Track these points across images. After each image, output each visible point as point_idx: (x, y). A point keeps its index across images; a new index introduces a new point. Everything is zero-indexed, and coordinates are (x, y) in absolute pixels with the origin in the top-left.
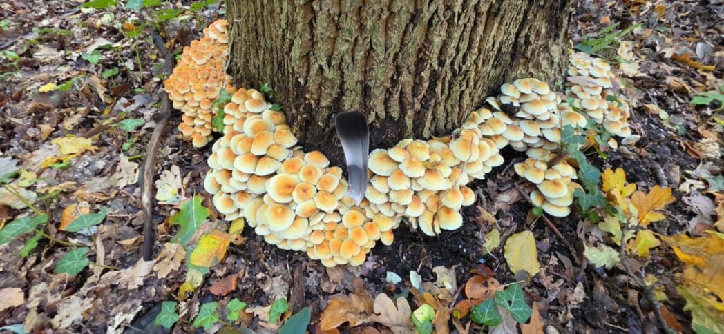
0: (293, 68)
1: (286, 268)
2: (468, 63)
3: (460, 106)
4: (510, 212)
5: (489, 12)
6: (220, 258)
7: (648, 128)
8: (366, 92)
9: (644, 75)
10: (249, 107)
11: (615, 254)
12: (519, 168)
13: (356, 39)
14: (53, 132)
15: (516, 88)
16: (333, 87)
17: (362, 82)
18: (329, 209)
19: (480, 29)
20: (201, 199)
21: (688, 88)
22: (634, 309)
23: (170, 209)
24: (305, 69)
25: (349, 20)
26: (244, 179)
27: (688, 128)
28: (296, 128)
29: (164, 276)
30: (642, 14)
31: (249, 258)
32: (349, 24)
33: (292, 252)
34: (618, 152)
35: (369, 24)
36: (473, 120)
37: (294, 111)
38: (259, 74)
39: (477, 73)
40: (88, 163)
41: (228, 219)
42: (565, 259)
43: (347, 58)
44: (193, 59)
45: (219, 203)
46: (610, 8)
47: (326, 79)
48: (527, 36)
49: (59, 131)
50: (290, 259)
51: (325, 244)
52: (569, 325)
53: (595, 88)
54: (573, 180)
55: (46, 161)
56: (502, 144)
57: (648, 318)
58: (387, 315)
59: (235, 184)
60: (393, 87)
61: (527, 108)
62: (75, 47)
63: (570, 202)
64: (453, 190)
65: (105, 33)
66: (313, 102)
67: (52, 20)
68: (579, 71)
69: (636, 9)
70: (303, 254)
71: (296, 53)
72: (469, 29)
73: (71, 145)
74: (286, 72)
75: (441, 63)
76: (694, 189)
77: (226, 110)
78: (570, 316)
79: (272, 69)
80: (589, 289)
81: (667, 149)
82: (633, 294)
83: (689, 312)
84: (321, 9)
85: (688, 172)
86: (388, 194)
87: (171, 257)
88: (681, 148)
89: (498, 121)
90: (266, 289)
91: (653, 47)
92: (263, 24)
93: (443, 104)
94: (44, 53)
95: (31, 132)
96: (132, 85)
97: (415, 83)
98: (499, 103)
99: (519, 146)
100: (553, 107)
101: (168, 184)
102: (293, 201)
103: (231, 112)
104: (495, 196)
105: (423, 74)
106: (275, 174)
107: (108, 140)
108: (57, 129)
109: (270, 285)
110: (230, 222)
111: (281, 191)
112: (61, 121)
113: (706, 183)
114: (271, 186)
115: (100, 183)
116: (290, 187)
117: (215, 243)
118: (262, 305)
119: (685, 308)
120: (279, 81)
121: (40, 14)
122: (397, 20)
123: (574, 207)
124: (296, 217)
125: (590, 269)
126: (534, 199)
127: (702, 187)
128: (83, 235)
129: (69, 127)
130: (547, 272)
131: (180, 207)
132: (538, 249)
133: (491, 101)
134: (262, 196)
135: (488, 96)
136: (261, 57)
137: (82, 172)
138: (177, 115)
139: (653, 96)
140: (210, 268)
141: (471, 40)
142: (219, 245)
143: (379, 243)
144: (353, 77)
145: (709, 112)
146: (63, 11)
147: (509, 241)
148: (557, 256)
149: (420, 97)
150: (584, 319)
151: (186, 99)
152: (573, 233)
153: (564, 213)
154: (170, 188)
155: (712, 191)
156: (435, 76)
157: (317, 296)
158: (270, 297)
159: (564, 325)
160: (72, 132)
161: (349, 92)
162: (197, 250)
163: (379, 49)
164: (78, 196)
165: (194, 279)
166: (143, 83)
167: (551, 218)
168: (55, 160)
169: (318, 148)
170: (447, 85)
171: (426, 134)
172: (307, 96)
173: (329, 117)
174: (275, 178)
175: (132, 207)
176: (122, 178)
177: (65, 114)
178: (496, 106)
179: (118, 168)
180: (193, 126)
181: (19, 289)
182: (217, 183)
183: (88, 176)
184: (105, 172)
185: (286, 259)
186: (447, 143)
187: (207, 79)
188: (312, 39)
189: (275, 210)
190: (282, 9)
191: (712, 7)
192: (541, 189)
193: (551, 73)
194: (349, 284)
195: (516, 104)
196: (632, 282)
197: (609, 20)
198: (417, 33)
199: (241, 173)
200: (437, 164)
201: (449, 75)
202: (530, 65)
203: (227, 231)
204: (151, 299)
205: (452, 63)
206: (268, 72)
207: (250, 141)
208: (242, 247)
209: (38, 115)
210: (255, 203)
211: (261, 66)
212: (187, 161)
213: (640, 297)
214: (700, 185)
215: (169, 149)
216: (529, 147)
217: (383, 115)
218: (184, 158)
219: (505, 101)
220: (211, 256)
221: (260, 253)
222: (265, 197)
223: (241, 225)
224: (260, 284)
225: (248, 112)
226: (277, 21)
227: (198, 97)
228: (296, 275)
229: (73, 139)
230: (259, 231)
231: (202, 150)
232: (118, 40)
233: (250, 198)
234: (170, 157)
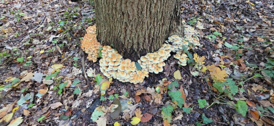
0: (121, 41)
1: (125, 87)
2: (159, 35)
3: (159, 44)
4: (174, 67)
5: (162, 24)
6: (108, 87)
7: (205, 43)
8: (138, 44)
9: (205, 29)
10: (108, 50)
11: (198, 72)
12: (174, 56)
13: (136, 34)
15: (172, 38)
16: (131, 44)
17: (137, 42)
18: (133, 71)
19: (161, 28)
20: (100, 74)
22: (202, 83)
23: (92, 78)
24: (124, 41)
26: (112, 67)
27: (216, 41)
28: (122, 54)
29: (96, 93)
30: (205, 10)
31: (115, 86)
32: (134, 31)
33: (126, 83)
34: (198, 50)
35: (138, 31)
36: (163, 47)
37: (121, 50)
38: (110, 42)
39: (162, 36)
40: (65, 71)
41: (108, 78)
42: (187, 75)
43: (134, 38)
44: (88, 39)
45: (105, 74)
46: (197, 9)
47: (129, 42)
48: (172, 26)
50: (125, 84)
51: (134, 79)
52: (189, 88)
53: (190, 35)
54: (187, 57)
55: (53, 72)
56: (170, 51)
57: (205, 85)
58: (150, 91)
59: (109, 69)
60: (144, 42)
61: (174, 42)
62: (45, 38)
64: (160, 63)
65: (52, 33)
66: (126, 48)
67: (31, 30)
69: (204, 8)
70: (129, 83)
71: (122, 37)
72: (158, 28)
73: (57, 67)
74: (119, 41)
75: (154, 36)
76: (216, 56)
77: (102, 51)
78: (189, 86)
79: (114, 41)
81: (210, 47)
82: (202, 80)
84: (128, 29)
85: (215, 52)
86: (146, 66)
87: (97, 88)
88: (213, 46)
89: (168, 46)
90: (121, 92)
91: (208, 20)
92: (112, 31)
93: (155, 44)
94: (35, 41)
95: (43, 65)
96: (67, 47)
97: (149, 41)
98: (168, 42)
99: (174, 51)
100: (180, 41)
102: (125, 70)
103: (104, 52)
104: (170, 63)
105: (150, 39)
106: (119, 65)
107: (67, 64)
108: (50, 63)
109: (122, 90)
110: (108, 79)
111: (122, 69)
112: (51, 61)
113: (219, 54)
114: (119, 68)
115: (69, 76)
116: (124, 67)
117: (106, 84)
118: (121, 95)
119: (213, 82)
120: (116, 43)
121: (27, 29)
123: (187, 63)
124: (127, 74)
125: (193, 77)
126: (179, 63)
127: (218, 55)
128: (72, 87)
130: (183, 78)
131: (95, 77)
132: (181, 74)
133: (166, 41)
134: (117, 71)
135: (166, 40)
136: (111, 38)
137: (64, 73)
138: (86, 55)
139: (207, 34)
140: (106, 90)
141: (159, 30)
143: (146, 77)
144: (135, 41)
145: (221, 36)
146: (33, 27)
147: (174, 73)
148: (185, 75)
149: (150, 43)
150: (192, 87)
151: (90, 50)
152: (188, 69)
153: (185, 65)
154: (90, 73)
155: (220, 56)
156: (153, 39)
157: (133, 91)
158: (123, 93)
159: (187, 88)
160: (55, 63)
161: (135, 44)
162: (102, 86)
163: (141, 35)
164: (66, 79)
165: (103, 93)
166: (70, 47)
167: (183, 67)
168: (55, 71)
169: (128, 58)
170: (156, 40)
171: (152, 51)
172: (125, 46)
173: (130, 50)
174: (119, 66)
175: (82, 79)
176: (75, 73)
177: (52, 59)
178: (167, 43)
179: (73, 71)
180: (92, 57)
181: (60, 102)
182: (104, 70)
183: (66, 74)
184: (70, 72)
186: (157, 53)
187: (95, 44)
188: (126, 34)
189: (122, 73)
190: (118, 29)
191: (224, 5)
192: (180, 60)
193: (179, 33)
194: (140, 87)
195: (172, 42)
196: (202, 78)
197: (197, 13)
198: (148, 31)
199: (111, 66)
200: (156, 58)
201: (156, 38)
202: (174, 32)
203: (108, 81)
204: (94, 98)
205: (156, 35)
206: (113, 41)
207: (112, 58)
208: (113, 84)
209: (44, 60)
210: (115, 73)
211: (111, 40)
212: (92, 66)
213: (204, 81)
214: (217, 55)
215: (87, 64)
216: (176, 51)
217: (142, 49)
219: (169, 41)
220: (106, 87)
221: (118, 84)
222: (118, 71)
223: (112, 79)
224: (120, 91)
225: (108, 51)
226: (117, 31)
227: (93, 49)
228: (128, 88)
229: (57, 65)
230: (117, 79)
231: (95, 63)
232: (57, 35)
233: (113, 72)
234: (87, 66)
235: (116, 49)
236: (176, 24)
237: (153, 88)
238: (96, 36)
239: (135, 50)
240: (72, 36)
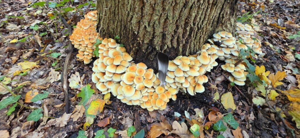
0: (132, 28)
1: (131, 113)
2: (204, 24)
3: (199, 42)
4: (221, 85)
5: (212, 3)
6: (101, 110)
7: (267, 51)
8: (164, 36)
9: (262, 31)
10: (110, 45)
11: (263, 100)
12: (223, 67)
13: (161, 14)
14: (18, 60)
15: (219, 35)
16: (150, 35)
17: (162, 32)
18: (150, 86)
19: (209, 10)
20: (90, 86)
21: (278, 35)
22: (274, 121)
23: (76, 90)
24: (138, 28)
25: (159, 6)
26: (111, 75)
27: (281, 50)
28: (132, 53)
29: (76, 120)
30: (256, 9)
31: (114, 110)
32: (159, 8)
33: (133, 106)
34: (258, 60)
35: (167, 8)
36: (204, 48)
37: (131, 46)
38: (114, 31)
39: (206, 28)
40: (36, 73)
41: (103, 93)
42: (245, 103)
43: (157, 22)
44: (82, 27)
45: (99, 86)
46: (244, 7)
47: (147, 32)
48: (223, 15)
49: (21, 60)
50: (132, 109)
51: (149, 101)
52: (251, 129)
53: (248, 35)
54: (245, 71)
55: (16, 72)
56: (216, 57)
57: (280, 125)
58: (178, 130)
59: (106, 78)
60: (175, 34)
61: (225, 43)
62: (26, 24)
63: (245, 79)
64: (200, 76)
65: (39, 18)
66: (140, 42)
67: (13, 13)
68: (241, 29)
69: (253, 7)
70: (139, 107)
71: (134, 21)
72: (205, 10)
73: (27, 66)
74: (128, 30)
75: (194, 24)
76: (287, 73)
77: (100, 47)
78: (251, 126)
79: (121, 29)
80: (256, 115)
81: (275, 58)
82: (273, 115)
83: (294, 121)
84: (147, 2)
85: (285, 67)
86: (174, 79)
87: (79, 111)
88: (280, 58)
89: (214, 48)
90: (123, 123)
91: (262, 21)
92: (118, 10)
93: (193, 41)
94: (11, 26)
95: (7, 60)
96: (53, 39)
97: (184, 33)
98: (213, 41)
99: (222, 58)
100: (234, 42)
101: (74, 80)
102: (134, 83)
103: (102, 48)
104: (215, 79)
105: (187, 29)
106: (124, 73)
107: (44, 62)
108: (19, 58)
109: (125, 121)
110: (104, 95)
111: (129, 79)
112: (22, 55)
113: (291, 71)
114: (124, 78)
115: (42, 81)
116: (133, 77)
117: (98, 104)
118: (121, 130)
119: (293, 120)
120: (124, 34)
121: (8, 10)
122: (178, 6)
123: (247, 81)
124: (136, 90)
125: (255, 107)
126: (230, 79)
127: (290, 72)
128: (36, 104)
129: (25, 58)
130: (239, 108)
131: (81, 90)
132: (234, 99)
133: (210, 40)
134: (119, 82)
136: (116, 24)
137: (33, 77)
138: (76, 51)
139: (266, 39)
140: (96, 115)
141: (206, 15)
142: (100, 105)
143: (171, 100)
144: (159, 30)
145: (287, 44)
146: (18, 9)
147: (222, 97)
148: (241, 102)
149: (185, 38)
150: (256, 127)
151: (81, 43)
152: (246, 92)
153: (243, 84)
154: (75, 81)
155: (294, 73)
156: (192, 29)
157: (145, 124)
158: (125, 126)
159: (249, 130)
160: (27, 60)
161: (157, 37)
162: (90, 108)
163: (170, 18)
164: (32, 87)
165: (90, 121)
166: (58, 38)
167: (238, 86)
168: (20, 72)
169: (142, 62)
170: (195, 33)
171: (187, 54)
172: (138, 39)
173: (148, 47)
174: (125, 75)
175: (58, 91)
176: (52, 78)
177: (23, 52)
178: (212, 43)
179: (50, 74)
180: (84, 55)
182: (97, 78)
183: (36, 78)
184: (44, 76)
185: (130, 109)
186: (196, 57)
187: (90, 35)
188: (142, 15)
189: (127, 88)
190: (128, 3)
191: (281, 6)
192: (233, 74)
193: (231, 29)
194: (159, 118)
195: (220, 41)
196: (271, 111)
197: (245, 11)
198: (186, 11)
199: (110, 73)
200: (194, 66)
201: (197, 29)
202: (224, 26)
203: (103, 99)
204: (71, 131)
205: (198, 25)
206: (119, 30)
207: (113, 59)
208: (110, 105)
209: (10, 53)
210: (116, 86)
211: (116, 28)
212: (81, 70)
213: (275, 117)
214: (289, 72)
215: (73, 65)
216: (226, 58)
217: (170, 46)
218: (80, 69)
219: (215, 40)
220: (96, 110)
221: (119, 107)
222: (121, 83)
223: (109, 96)
224: (120, 121)
225: (110, 47)
226: (125, 8)
227: (86, 42)
228: (136, 116)
229: (28, 62)
230: (118, 97)
231: (88, 65)
232: (45, 21)
233: (113, 84)
234: (74, 69)
235: (124, 44)
236: (229, 12)
237: (183, 124)
238: (96, 25)
239: (157, 47)
240: (64, 23)
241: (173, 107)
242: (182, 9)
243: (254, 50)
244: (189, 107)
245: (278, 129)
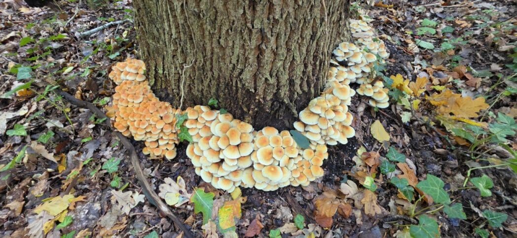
0: (244, 85)
1: (280, 199)
4: (365, 115)
6: (239, 216)
8: (291, 82)
10: (205, 117)
11: (409, 114)
12: (360, 91)
13: (286, 58)
14: (25, 204)
15: (341, 51)
16: (274, 87)
17: (289, 79)
20: (202, 189)
21: (389, 19)
22: (427, 134)
23: (184, 207)
24: (253, 83)
25: (283, 49)
27: (400, 41)
28: (248, 118)
31: (256, 207)
32: (283, 51)
34: (387, 65)
35: (293, 48)
36: (332, 76)
37: (245, 109)
38: (203, 94)
40: (87, 211)
41: (229, 192)
42: (395, 126)
43: (282, 69)
44: (130, 100)
45: (219, 185)
47: (269, 85)
49: (30, 202)
50: (280, 194)
51: (302, 174)
53: (368, 37)
54: (383, 88)
55: (46, 227)
57: (433, 135)
58: (350, 192)
60: (304, 76)
61: (351, 59)
63: (388, 99)
66: (261, 100)
68: (357, 30)
70: (288, 187)
71: (247, 76)
73: (57, 207)
74: (234, 88)
76: (418, 70)
77: (188, 125)
78: (410, 150)
79: (217, 90)
80: (410, 134)
82: (423, 128)
83: (443, 125)
84: (266, 47)
85: (413, 63)
86: (321, 133)
87: (210, 233)
89: (343, 72)
90: (279, 216)
92: (211, 64)
96: (68, 137)
97: (313, 70)
98: (337, 61)
99: (355, 81)
101: (168, 192)
102: (275, 160)
103: (194, 126)
104: (357, 110)
106: (254, 152)
107: (87, 186)
108: (26, 201)
109: (280, 213)
111: (267, 158)
112: (27, 193)
115: (108, 219)
116: (270, 153)
117: (230, 210)
118: (281, 226)
119: (441, 124)
120: (225, 95)
123: (390, 100)
124: (282, 168)
125: (405, 125)
126: (372, 103)
127: (420, 68)
129: (40, 194)
131: (192, 201)
132: (384, 126)
133: (333, 62)
134: (252, 167)
136: (206, 83)
137: (87, 219)
138: (139, 145)
139: (381, 30)
140: (236, 225)
142: (233, 209)
143: (324, 161)
144: (284, 78)
145: (403, 29)
147: (372, 129)
148: (392, 126)
150: (415, 149)
152: (391, 113)
153: (386, 105)
154: (172, 192)
155: (424, 68)
157: (306, 204)
158: (284, 219)
160: (44, 197)
161: (283, 87)
162: (221, 220)
163: (297, 58)
166: (76, 133)
167: (383, 110)
168: (53, 222)
171: (319, 93)
172: (257, 98)
173: (272, 104)
175: (154, 219)
176: (123, 207)
177: (27, 186)
178: (337, 64)
179: (113, 202)
180: (159, 147)
182: (210, 173)
183: (94, 219)
184: (105, 210)
185: (277, 195)
186: (331, 93)
187: (156, 111)
188: (259, 65)
190: (233, 53)
192: (375, 98)
194: (317, 189)
195: (346, 60)
200: (335, 106)
202: (341, 36)
203: (232, 199)
206: (213, 90)
208: (247, 203)
210: (247, 173)
211: (206, 89)
212: (168, 171)
215: (149, 170)
216: (357, 79)
217: (300, 92)
218: (164, 170)
220: (232, 219)
221: (261, 200)
222: (254, 166)
223: (239, 191)
224: (274, 216)
225: (206, 121)
226: (228, 60)
227: (160, 126)
228: (289, 200)
229: (55, 200)
230: (258, 187)
231: (174, 161)
233: (241, 172)
234: (153, 175)
235: (226, 108)
236: (343, 17)
237: (350, 182)
239: (285, 100)
240: (70, 101)
241: (327, 167)
242: (310, 42)
243: (380, 55)
244: (345, 160)
245: (434, 140)
